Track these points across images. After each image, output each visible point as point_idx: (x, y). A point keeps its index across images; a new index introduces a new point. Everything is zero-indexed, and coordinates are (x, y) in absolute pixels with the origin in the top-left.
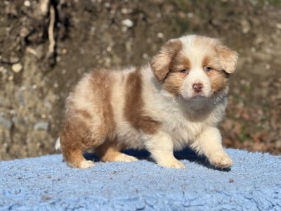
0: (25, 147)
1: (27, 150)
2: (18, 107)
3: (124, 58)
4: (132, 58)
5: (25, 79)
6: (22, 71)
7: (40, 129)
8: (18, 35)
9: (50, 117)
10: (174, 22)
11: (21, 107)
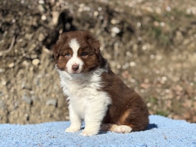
0: (39, 117)
1: (41, 119)
2: (35, 89)
3: (113, 55)
4: (119, 55)
5: (41, 70)
6: (39, 64)
7: (50, 105)
8: (37, 40)
9: (57, 96)
10: (150, 29)
11: (38, 89)
